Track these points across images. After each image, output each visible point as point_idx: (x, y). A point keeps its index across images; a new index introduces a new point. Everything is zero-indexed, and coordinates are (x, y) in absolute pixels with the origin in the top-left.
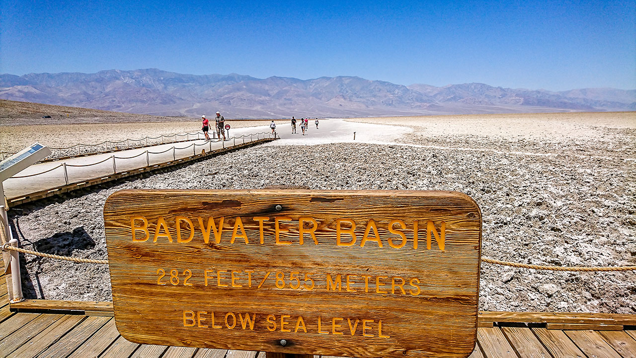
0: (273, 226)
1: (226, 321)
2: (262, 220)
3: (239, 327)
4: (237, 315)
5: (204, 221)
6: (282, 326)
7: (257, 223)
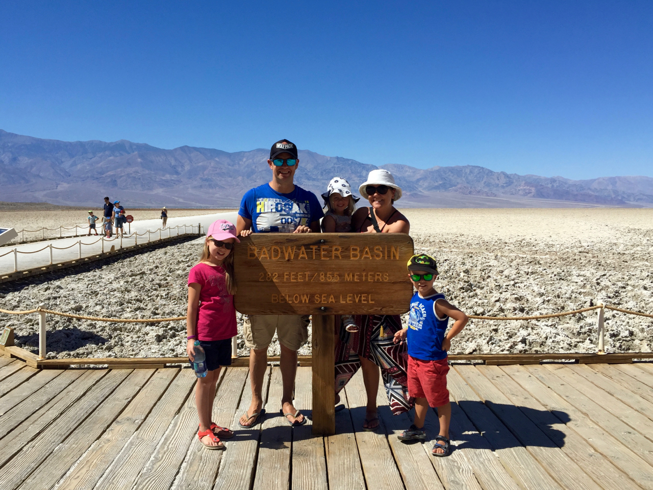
0: (319, 250)
1: (294, 299)
2: (314, 247)
3: (301, 302)
4: (300, 296)
5: (285, 248)
6: (323, 300)
7: (312, 249)
